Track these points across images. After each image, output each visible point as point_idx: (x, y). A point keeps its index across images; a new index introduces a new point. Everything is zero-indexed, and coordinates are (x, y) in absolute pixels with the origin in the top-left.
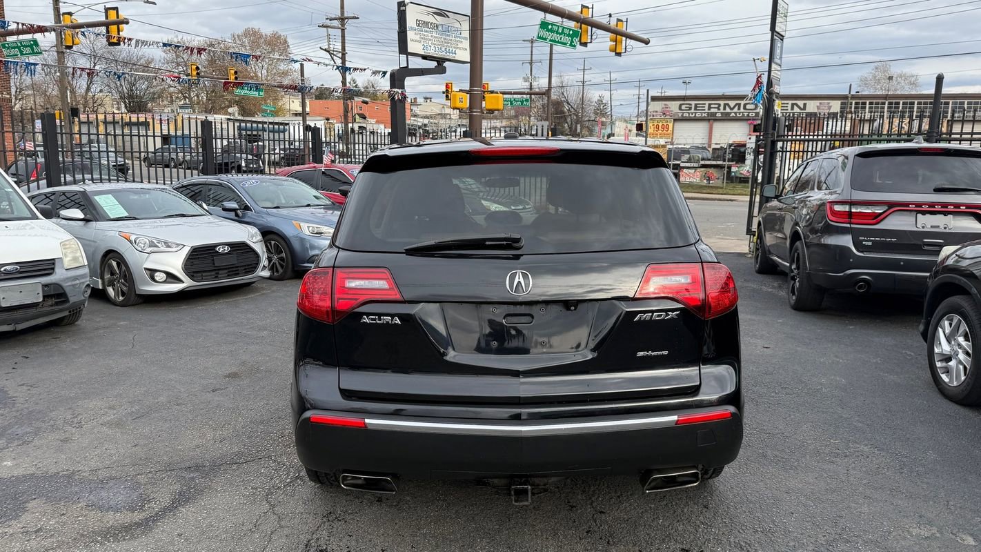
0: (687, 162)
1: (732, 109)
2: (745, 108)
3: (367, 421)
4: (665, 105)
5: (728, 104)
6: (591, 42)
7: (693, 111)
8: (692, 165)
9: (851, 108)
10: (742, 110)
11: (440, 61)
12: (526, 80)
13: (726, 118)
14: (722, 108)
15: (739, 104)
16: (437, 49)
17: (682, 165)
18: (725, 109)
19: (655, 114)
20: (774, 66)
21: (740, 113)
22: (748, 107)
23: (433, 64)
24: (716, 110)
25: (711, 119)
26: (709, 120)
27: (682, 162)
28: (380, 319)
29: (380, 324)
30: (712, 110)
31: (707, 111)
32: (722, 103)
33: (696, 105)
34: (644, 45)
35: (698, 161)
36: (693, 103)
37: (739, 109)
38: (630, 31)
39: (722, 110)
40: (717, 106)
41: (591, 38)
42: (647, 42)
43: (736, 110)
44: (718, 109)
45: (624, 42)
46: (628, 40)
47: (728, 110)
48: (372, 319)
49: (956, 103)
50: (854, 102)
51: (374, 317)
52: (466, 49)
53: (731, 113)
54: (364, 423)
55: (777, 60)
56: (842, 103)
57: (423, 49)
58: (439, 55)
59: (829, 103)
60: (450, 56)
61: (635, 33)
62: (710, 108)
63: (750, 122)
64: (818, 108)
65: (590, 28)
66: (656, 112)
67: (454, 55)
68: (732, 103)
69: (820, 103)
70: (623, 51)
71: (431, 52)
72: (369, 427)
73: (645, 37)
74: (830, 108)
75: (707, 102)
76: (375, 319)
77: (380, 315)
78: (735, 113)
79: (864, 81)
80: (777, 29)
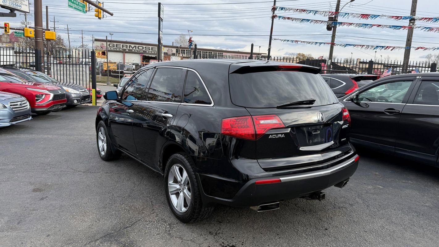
0: (127, 71)
1: (133, 48)
2: (138, 48)
3: (281, 179)
4: (102, 43)
5: (131, 46)
6: (89, 11)
7: (115, 47)
8: (129, 72)
9: (180, 52)
10: (137, 49)
11: (12, 10)
12: (23, 23)
13: (130, 52)
14: (128, 47)
15: (136, 46)
16: (11, 3)
17: (124, 72)
18: (129, 48)
19: (97, 47)
20: (160, 32)
21: (136, 50)
22: (139, 48)
23: (8, 11)
24: (126, 48)
25: (124, 52)
26: (123, 52)
27: (124, 71)
28: (277, 136)
29: (277, 138)
30: (124, 48)
31: (121, 48)
32: (128, 45)
33: (116, 45)
34: (110, 15)
35: (132, 71)
36: (115, 44)
37: (136, 48)
38: (105, 8)
39: (128, 48)
40: (126, 46)
41: (89, 9)
42: (112, 15)
43: (134, 49)
44: (127, 47)
45: (102, 13)
46: (104, 13)
47: (131, 48)
48: (274, 136)
49: (214, 53)
50: (181, 49)
51: (275, 135)
52: (27, 5)
53: (132, 50)
54: (280, 180)
55: (161, 30)
56: (176, 50)
57: (3, 2)
58: (12, 6)
59: (172, 49)
60: (19, 8)
61: (107, 10)
62: (123, 47)
63: (141, 54)
64: (168, 51)
65: (88, 4)
66: (98, 46)
67: (20, 8)
68: (133, 46)
69: (168, 49)
70: (102, 17)
71: (7, 4)
72: (282, 181)
73: (111, 12)
74: (172, 51)
75: (122, 44)
76: (275, 136)
77: (277, 134)
78: (135, 50)
79: (176, 40)
80: (161, 16)
